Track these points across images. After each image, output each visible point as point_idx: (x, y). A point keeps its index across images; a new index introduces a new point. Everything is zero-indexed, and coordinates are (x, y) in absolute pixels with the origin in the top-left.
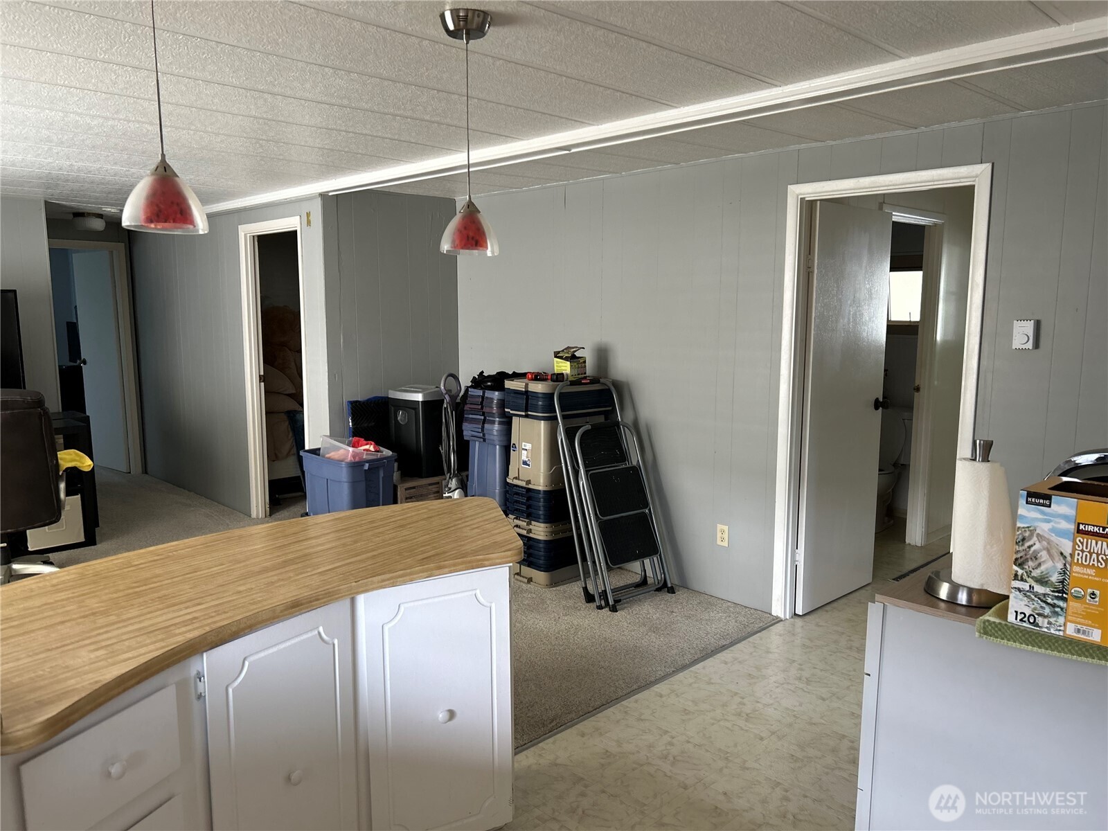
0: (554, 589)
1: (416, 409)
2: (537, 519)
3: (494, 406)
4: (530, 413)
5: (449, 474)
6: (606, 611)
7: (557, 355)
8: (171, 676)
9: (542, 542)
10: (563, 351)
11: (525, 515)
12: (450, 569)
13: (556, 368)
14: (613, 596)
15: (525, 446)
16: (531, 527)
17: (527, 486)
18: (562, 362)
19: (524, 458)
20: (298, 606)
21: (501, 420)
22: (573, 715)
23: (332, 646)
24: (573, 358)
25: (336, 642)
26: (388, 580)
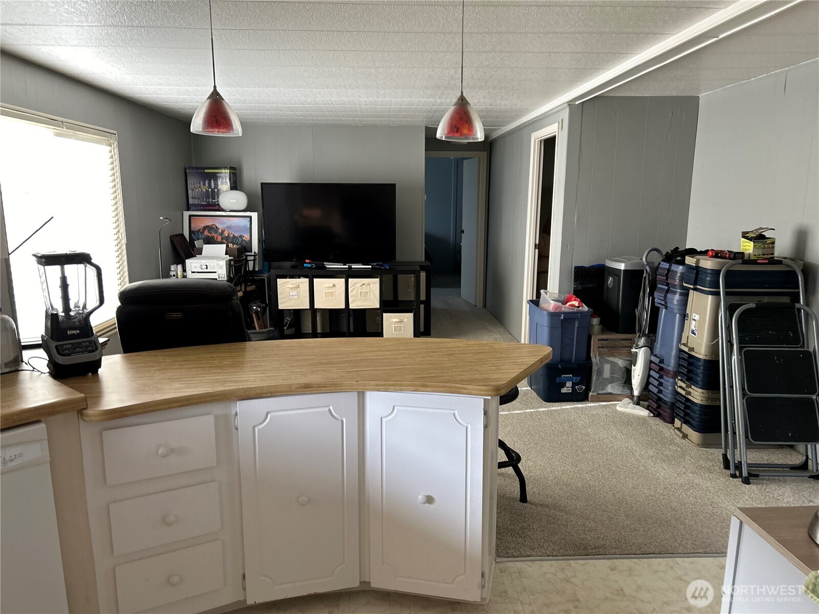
0: (704, 449)
1: (619, 276)
2: (696, 383)
3: (677, 278)
4: (698, 287)
5: (639, 333)
6: (738, 481)
7: (745, 235)
8: (218, 409)
9: (699, 406)
10: (752, 231)
11: (686, 377)
12: (432, 389)
13: (742, 247)
14: (747, 470)
15: (695, 316)
16: (690, 390)
17: (690, 352)
18: (746, 242)
19: (693, 327)
20: (309, 388)
21: (683, 291)
22: (617, 551)
23: (340, 422)
24: (759, 238)
25: (344, 420)
26: (382, 385)
